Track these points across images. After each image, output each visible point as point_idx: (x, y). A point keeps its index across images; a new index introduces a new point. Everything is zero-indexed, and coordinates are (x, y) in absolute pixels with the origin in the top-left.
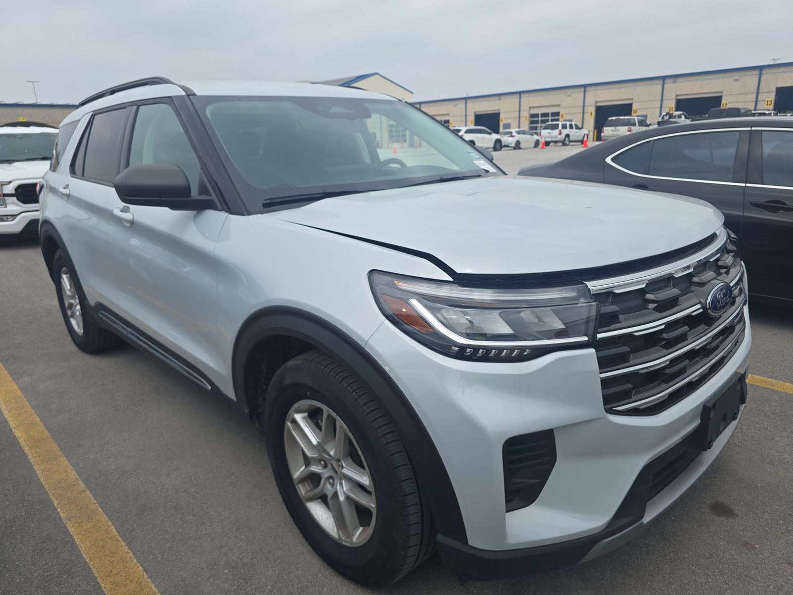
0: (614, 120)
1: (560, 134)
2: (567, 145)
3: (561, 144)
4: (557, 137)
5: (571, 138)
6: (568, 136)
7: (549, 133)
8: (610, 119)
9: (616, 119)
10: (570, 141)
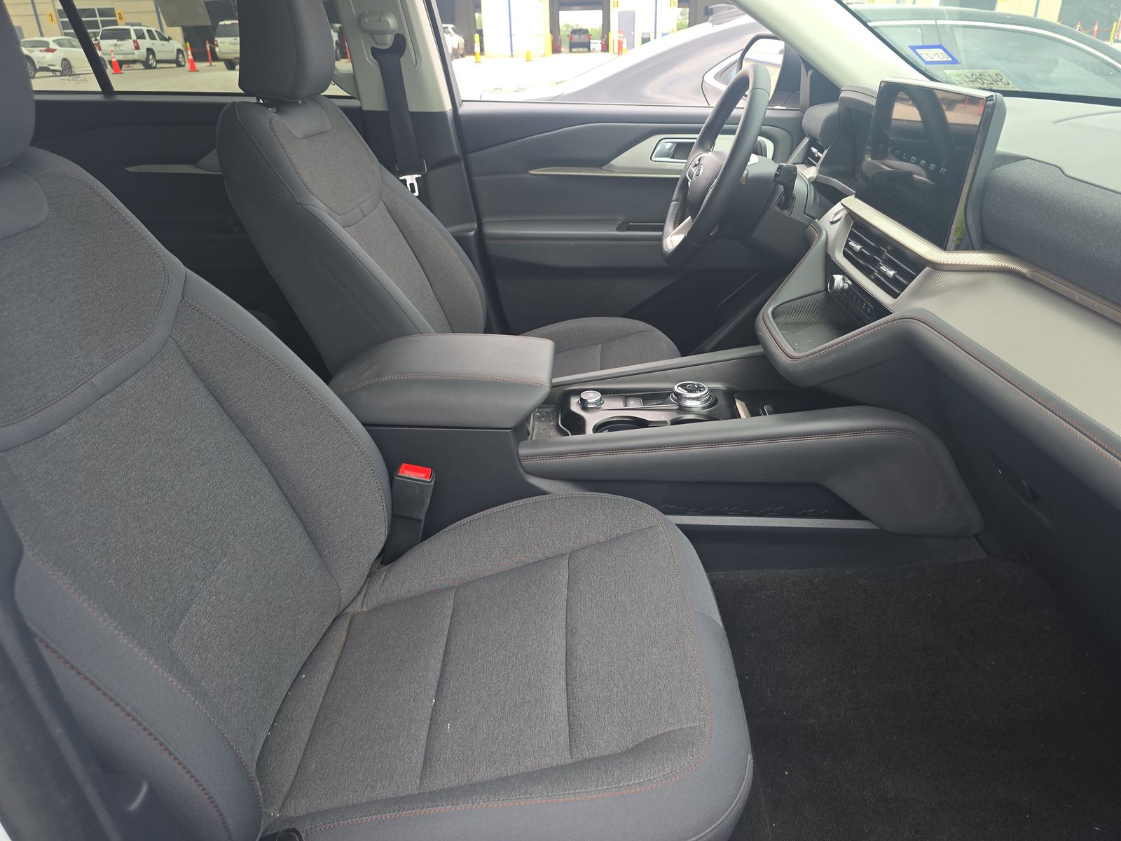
0: (229, 25)
1: (137, 48)
2: (155, 68)
3: (140, 66)
4: (133, 54)
5: (159, 57)
6: (150, 51)
7: (116, 45)
8: (222, 23)
9: (232, 24)
10: (158, 62)
